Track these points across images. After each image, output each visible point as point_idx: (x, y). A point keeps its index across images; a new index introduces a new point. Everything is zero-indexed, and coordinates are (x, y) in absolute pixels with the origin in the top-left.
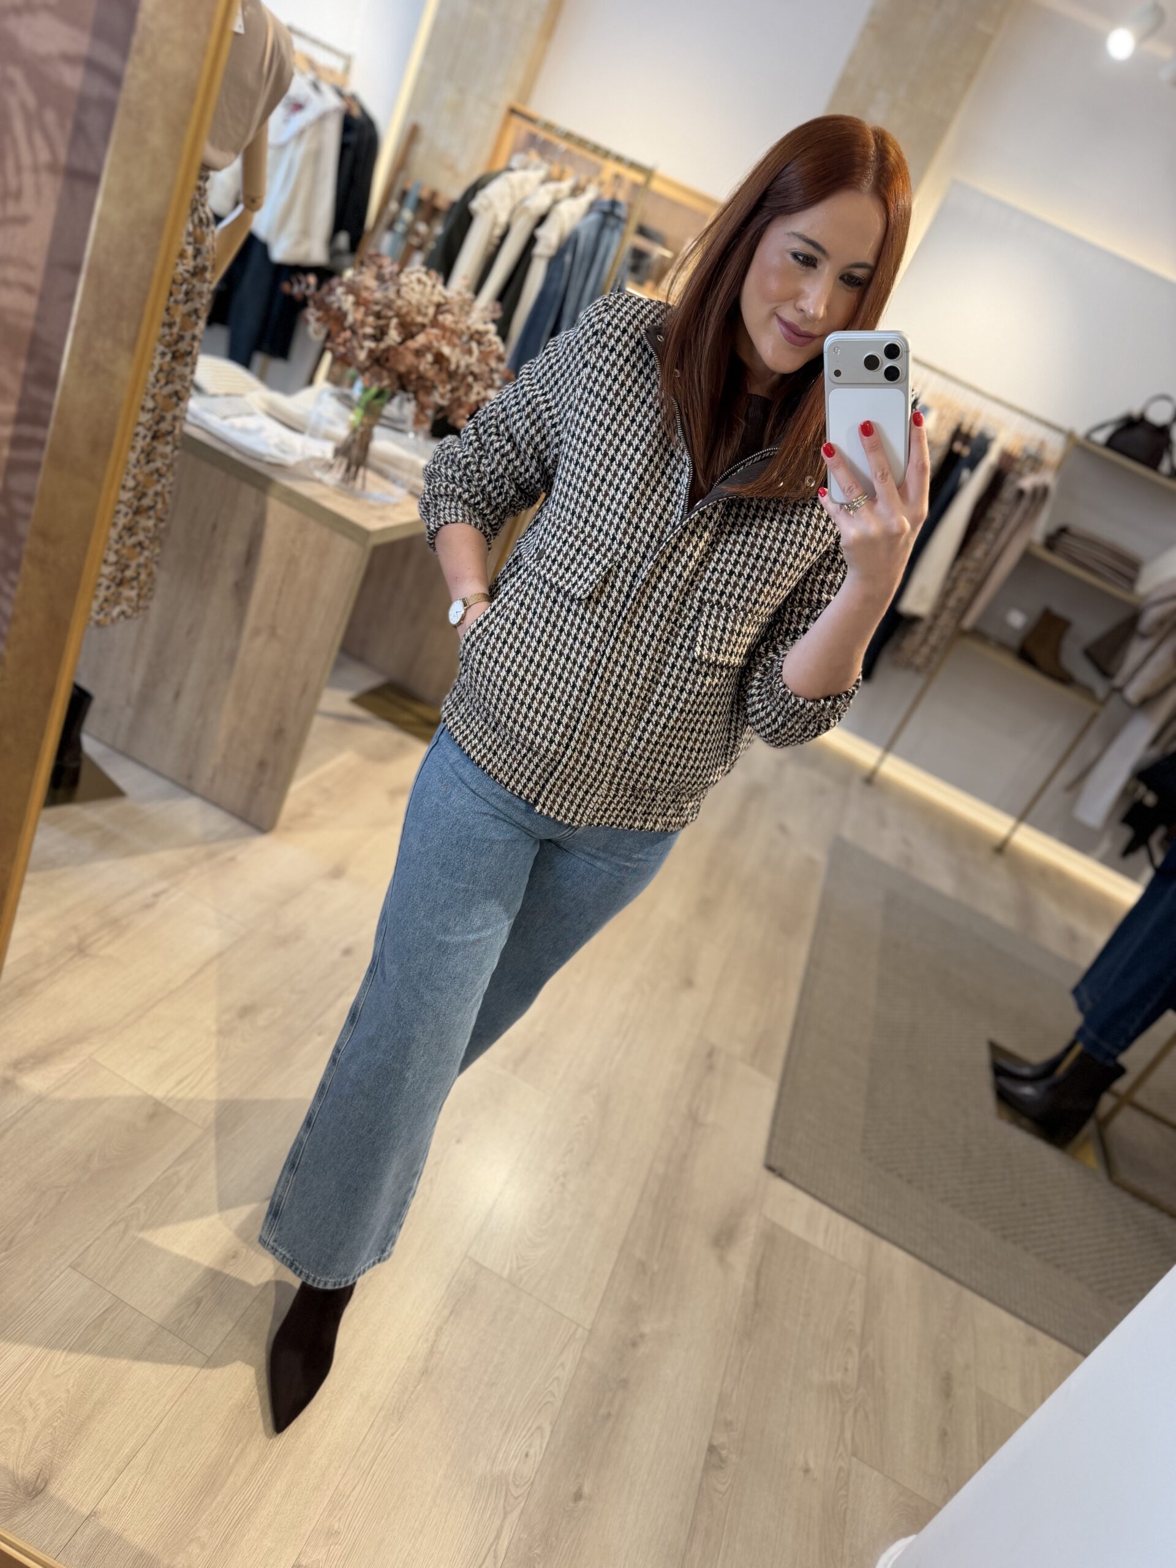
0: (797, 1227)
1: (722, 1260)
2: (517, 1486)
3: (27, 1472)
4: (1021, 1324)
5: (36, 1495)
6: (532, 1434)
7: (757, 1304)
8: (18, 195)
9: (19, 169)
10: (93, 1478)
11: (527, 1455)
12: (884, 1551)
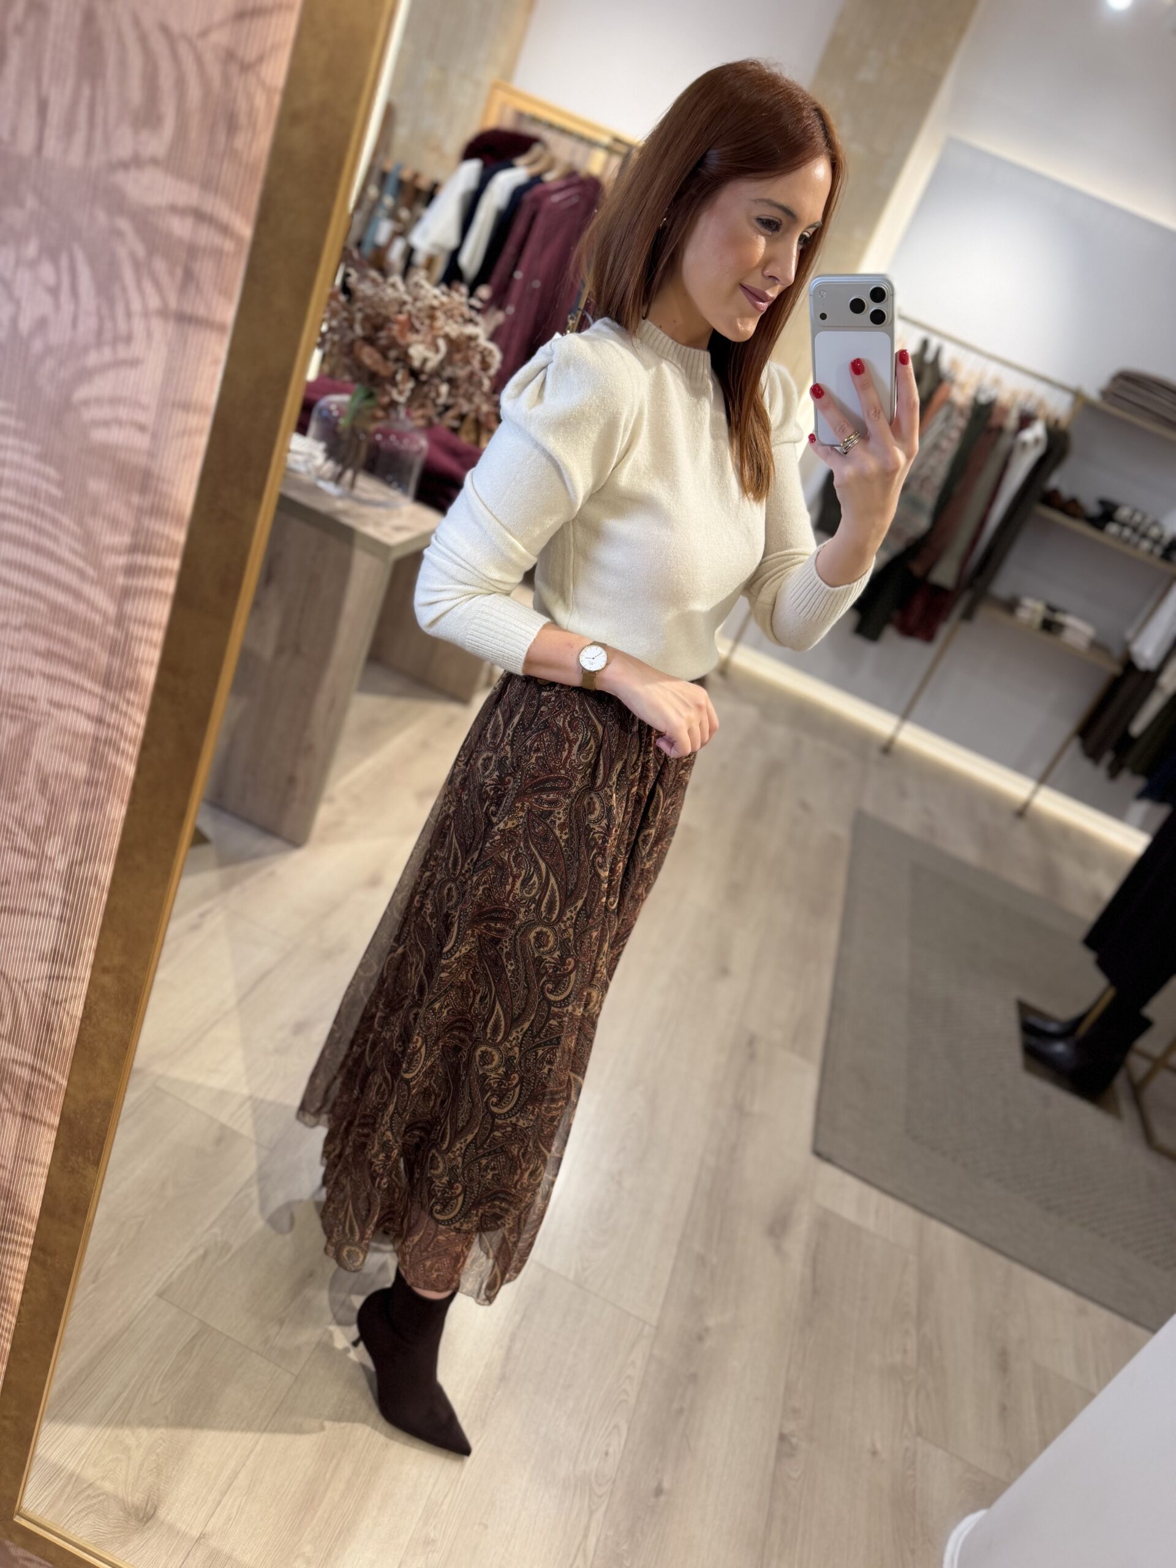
0: (849, 1212)
1: (778, 1249)
2: (600, 1485)
3: (137, 1498)
4: (1071, 1295)
5: (148, 1520)
6: (610, 1433)
7: (815, 1292)
8: (129, 339)
9: (129, 315)
10: (199, 1501)
11: (607, 1454)
12: (954, 1526)
